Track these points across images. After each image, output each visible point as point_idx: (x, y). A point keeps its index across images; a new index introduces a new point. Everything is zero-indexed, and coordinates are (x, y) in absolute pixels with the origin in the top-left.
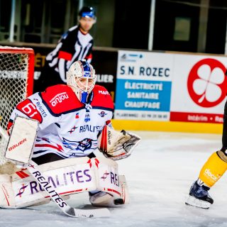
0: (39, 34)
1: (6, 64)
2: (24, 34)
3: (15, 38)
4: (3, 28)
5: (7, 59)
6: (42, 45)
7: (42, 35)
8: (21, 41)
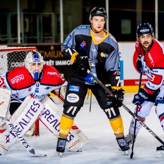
0: (35, 37)
1: (19, 58)
2: (26, 37)
3: (21, 41)
4: (13, 35)
5: (20, 55)
6: (38, 44)
7: (37, 37)
8: (25, 43)
